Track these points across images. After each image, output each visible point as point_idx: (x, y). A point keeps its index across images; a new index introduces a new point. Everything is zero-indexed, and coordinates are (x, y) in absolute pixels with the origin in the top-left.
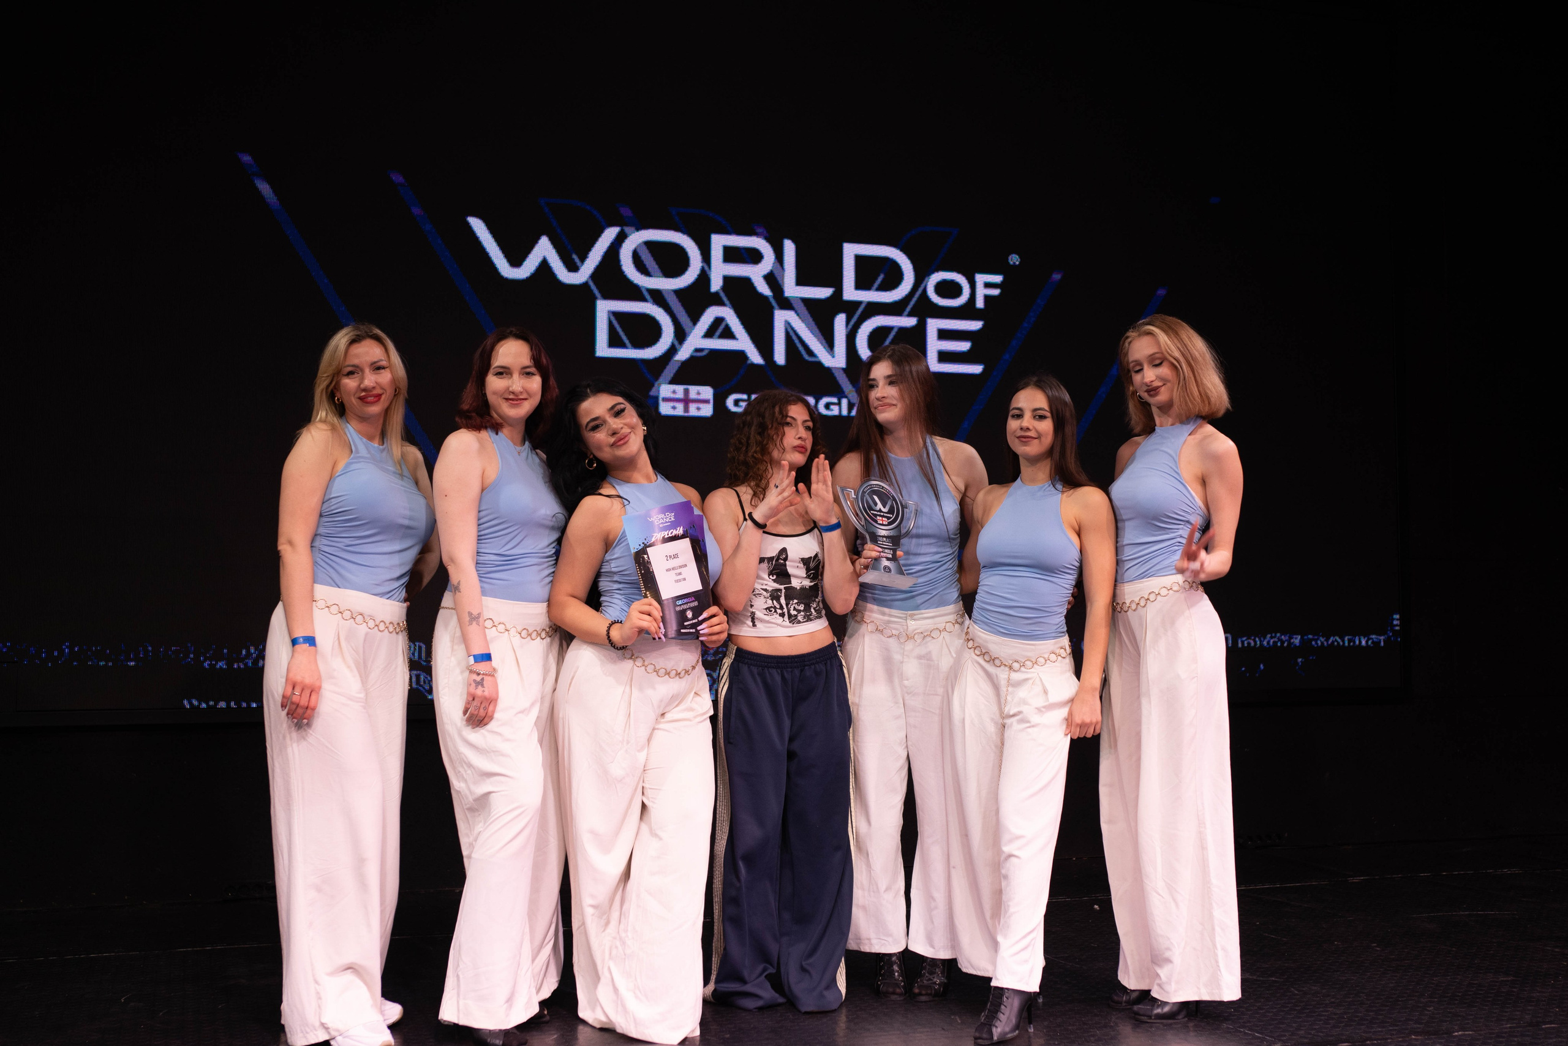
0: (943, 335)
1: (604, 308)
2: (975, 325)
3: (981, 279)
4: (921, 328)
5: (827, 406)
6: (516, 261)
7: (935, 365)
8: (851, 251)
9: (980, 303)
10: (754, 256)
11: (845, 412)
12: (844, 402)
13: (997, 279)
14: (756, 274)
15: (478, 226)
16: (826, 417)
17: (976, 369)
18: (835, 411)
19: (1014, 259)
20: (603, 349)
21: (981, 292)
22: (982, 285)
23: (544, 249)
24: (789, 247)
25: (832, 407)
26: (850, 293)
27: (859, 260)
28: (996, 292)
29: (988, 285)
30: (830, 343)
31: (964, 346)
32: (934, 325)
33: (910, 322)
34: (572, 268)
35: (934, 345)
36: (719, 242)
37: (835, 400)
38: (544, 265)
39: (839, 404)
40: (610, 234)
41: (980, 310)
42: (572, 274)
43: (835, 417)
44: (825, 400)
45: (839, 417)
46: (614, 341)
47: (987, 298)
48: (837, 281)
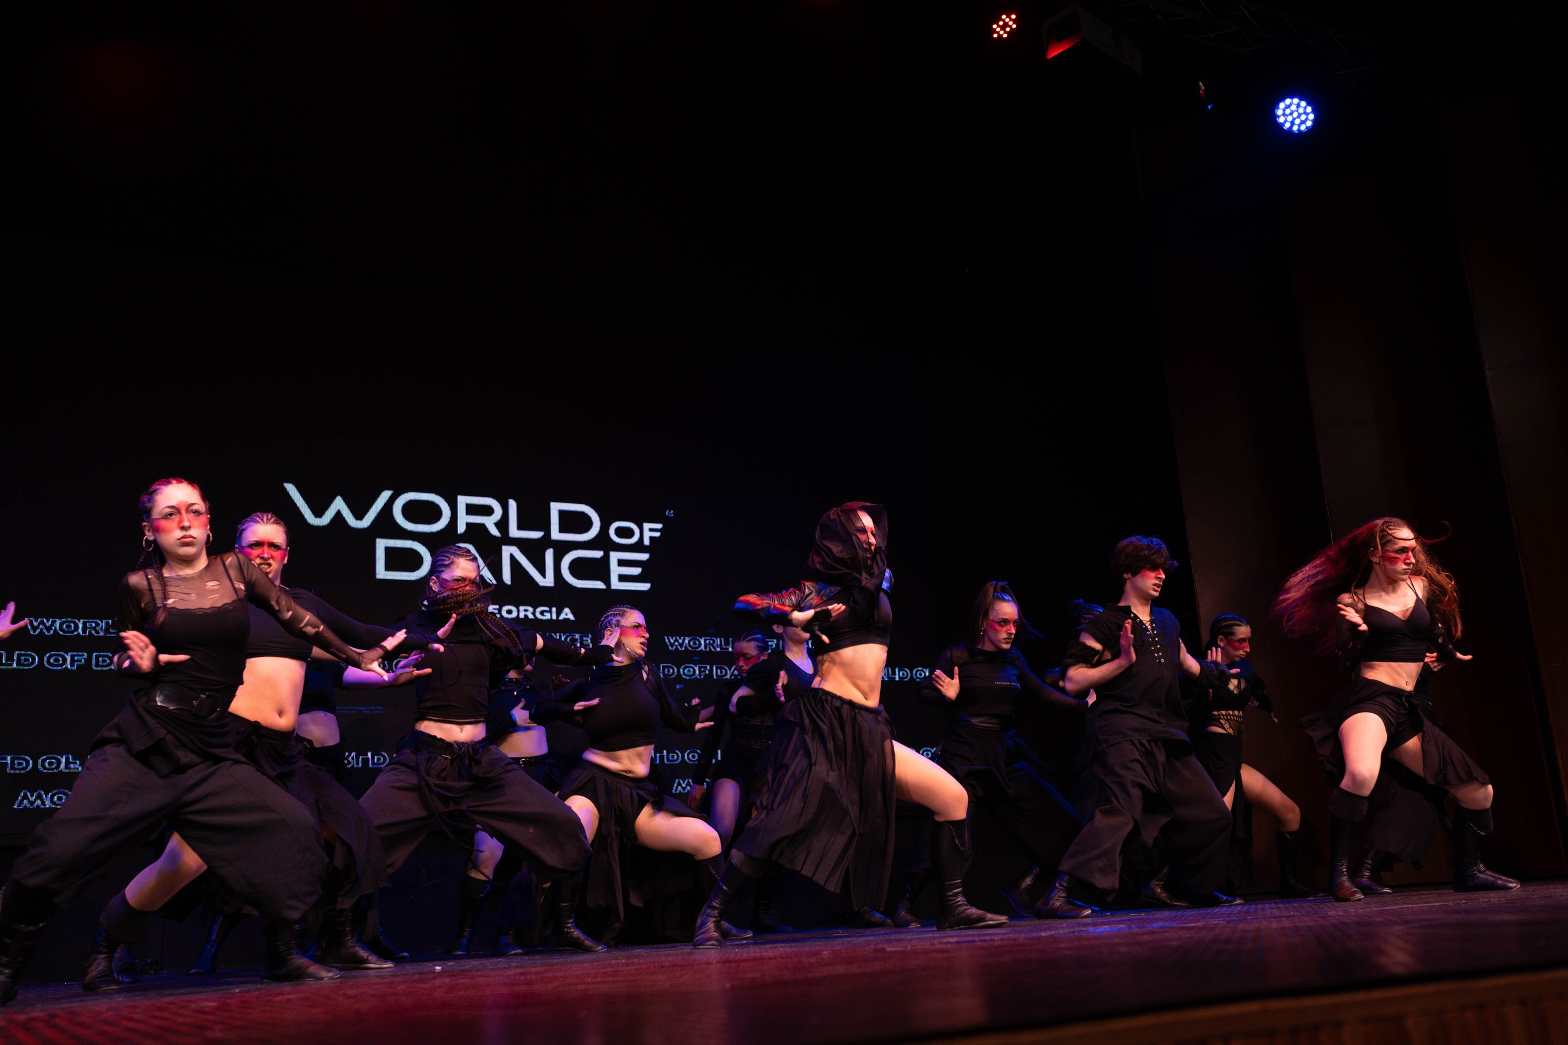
1: (381, 544)
2: (644, 557)
3: (647, 526)
4: (605, 560)
5: (542, 613)
6: (319, 513)
7: (616, 584)
8: (555, 507)
9: (647, 542)
10: (488, 511)
11: (554, 617)
12: (554, 610)
13: (659, 526)
14: (490, 523)
15: (291, 488)
16: (541, 620)
17: (645, 587)
18: (547, 616)
19: (670, 513)
20: (381, 573)
21: (647, 535)
22: (648, 530)
23: (339, 504)
24: (513, 505)
25: (545, 614)
26: (556, 534)
27: (562, 513)
28: (657, 534)
29: (651, 530)
30: (542, 570)
31: (636, 571)
32: (615, 556)
33: (598, 554)
34: (359, 516)
35: (615, 570)
36: (463, 501)
37: (547, 609)
38: (339, 514)
39: (550, 612)
40: (386, 495)
41: (647, 546)
42: (359, 522)
43: (547, 620)
44: (540, 609)
45: (550, 620)
46: (389, 567)
47: (651, 538)
48: (546, 527)
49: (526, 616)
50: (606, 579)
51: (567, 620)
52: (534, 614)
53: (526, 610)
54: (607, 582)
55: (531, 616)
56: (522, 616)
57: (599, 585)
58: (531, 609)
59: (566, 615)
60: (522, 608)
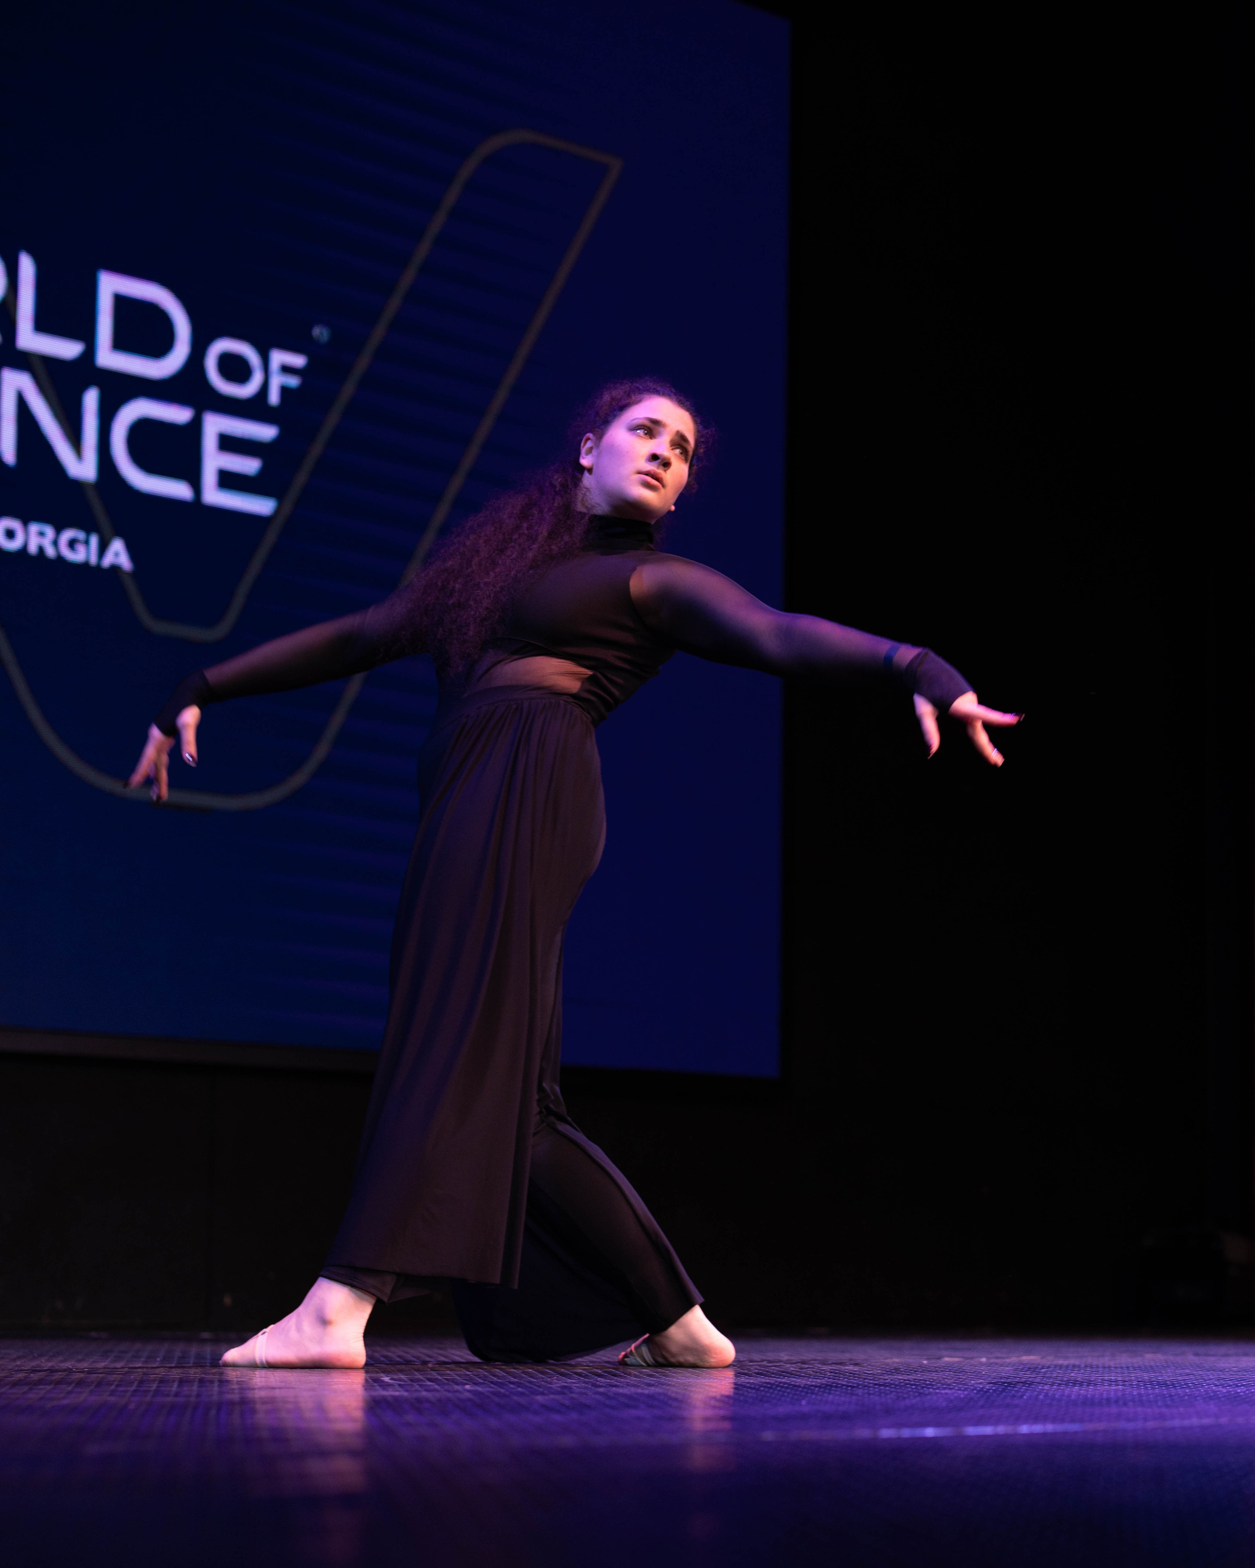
0: (228, 443)
2: (266, 432)
3: (277, 358)
4: (195, 430)
5: (72, 544)
7: (213, 493)
8: (107, 285)
9: (274, 398)
11: (93, 559)
12: (94, 540)
13: (299, 361)
16: (68, 562)
17: (266, 506)
18: (80, 554)
19: (322, 332)
21: (277, 381)
22: (279, 369)
24: (27, 268)
25: (77, 547)
26: (107, 355)
27: (119, 301)
28: (295, 382)
29: (285, 369)
30: (75, 437)
31: (249, 466)
32: (213, 424)
33: (179, 415)
35: (212, 459)
37: (81, 535)
39: (87, 542)
41: (274, 407)
43: (79, 563)
44: (68, 535)
45: (85, 565)
47: (285, 391)
48: (88, 336)
49: (41, 549)
50: (195, 480)
51: (115, 569)
52: (55, 543)
53: (42, 534)
54: (196, 483)
55: (50, 552)
56: (33, 549)
57: (179, 490)
58: (50, 531)
59: (117, 554)
60: (34, 528)
